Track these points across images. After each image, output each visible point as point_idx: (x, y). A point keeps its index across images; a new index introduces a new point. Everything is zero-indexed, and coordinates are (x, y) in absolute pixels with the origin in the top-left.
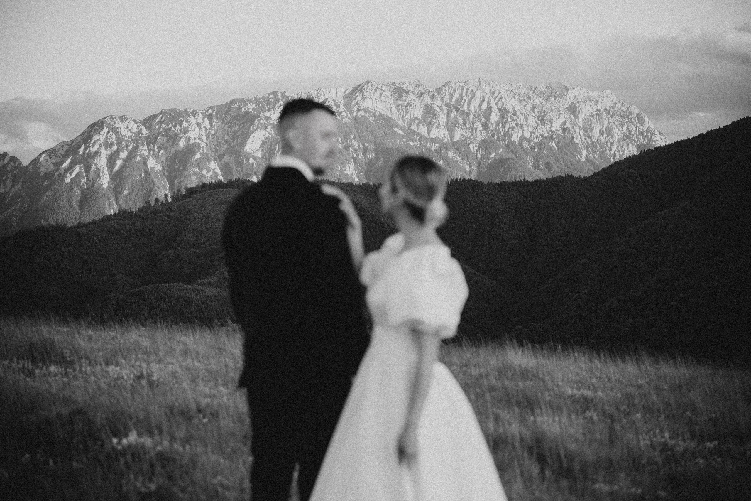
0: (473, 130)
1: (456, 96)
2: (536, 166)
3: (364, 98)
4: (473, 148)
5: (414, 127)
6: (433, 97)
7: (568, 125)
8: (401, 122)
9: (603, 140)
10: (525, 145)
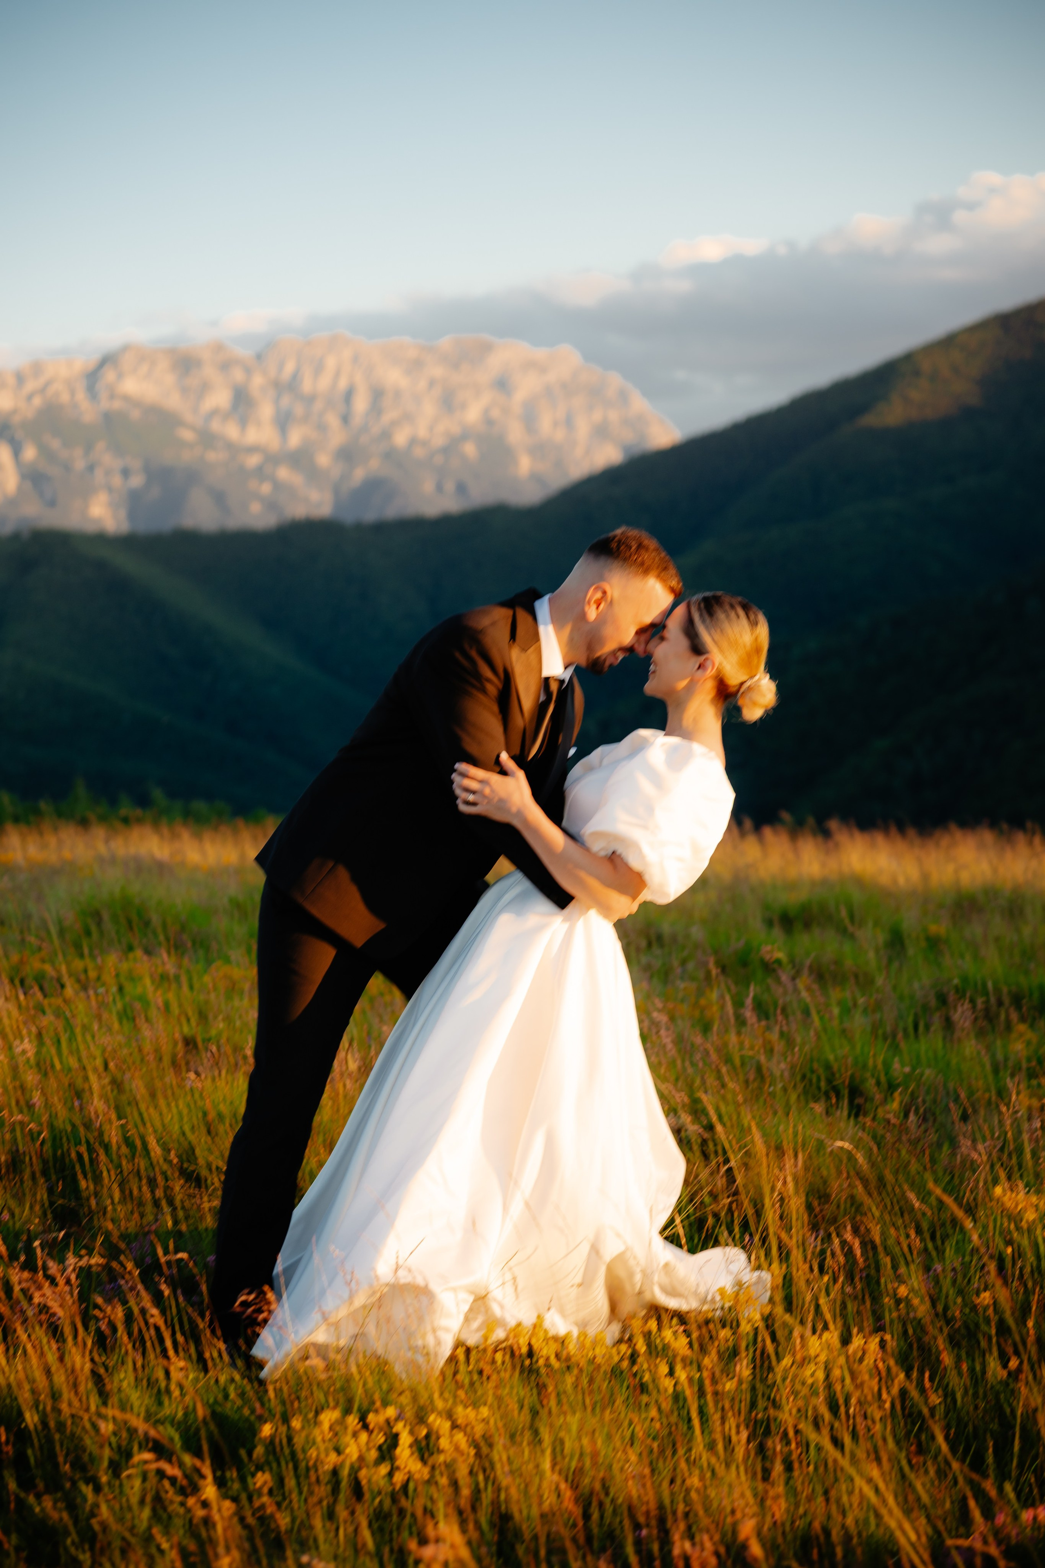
0: (322, 427)
1: (290, 368)
2: (439, 488)
3: (120, 376)
4: (323, 460)
5: (216, 426)
6: (248, 371)
7: (495, 413)
8: (189, 417)
9: (560, 435)
10: (419, 452)
